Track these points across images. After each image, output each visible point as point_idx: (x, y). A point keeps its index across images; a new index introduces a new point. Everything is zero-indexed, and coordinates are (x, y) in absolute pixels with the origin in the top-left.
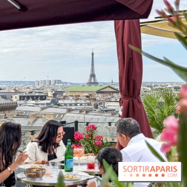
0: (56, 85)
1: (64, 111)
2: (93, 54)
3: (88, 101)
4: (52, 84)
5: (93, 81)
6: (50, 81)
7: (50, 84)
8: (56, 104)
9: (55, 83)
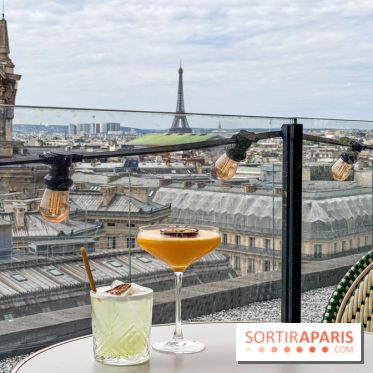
0: (109, 133)
1: (155, 183)
2: (181, 71)
3: (191, 165)
4: (101, 130)
5: (180, 126)
6: (98, 125)
7: (98, 131)
8: (135, 171)
9: (108, 130)
